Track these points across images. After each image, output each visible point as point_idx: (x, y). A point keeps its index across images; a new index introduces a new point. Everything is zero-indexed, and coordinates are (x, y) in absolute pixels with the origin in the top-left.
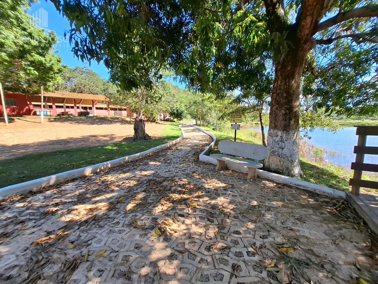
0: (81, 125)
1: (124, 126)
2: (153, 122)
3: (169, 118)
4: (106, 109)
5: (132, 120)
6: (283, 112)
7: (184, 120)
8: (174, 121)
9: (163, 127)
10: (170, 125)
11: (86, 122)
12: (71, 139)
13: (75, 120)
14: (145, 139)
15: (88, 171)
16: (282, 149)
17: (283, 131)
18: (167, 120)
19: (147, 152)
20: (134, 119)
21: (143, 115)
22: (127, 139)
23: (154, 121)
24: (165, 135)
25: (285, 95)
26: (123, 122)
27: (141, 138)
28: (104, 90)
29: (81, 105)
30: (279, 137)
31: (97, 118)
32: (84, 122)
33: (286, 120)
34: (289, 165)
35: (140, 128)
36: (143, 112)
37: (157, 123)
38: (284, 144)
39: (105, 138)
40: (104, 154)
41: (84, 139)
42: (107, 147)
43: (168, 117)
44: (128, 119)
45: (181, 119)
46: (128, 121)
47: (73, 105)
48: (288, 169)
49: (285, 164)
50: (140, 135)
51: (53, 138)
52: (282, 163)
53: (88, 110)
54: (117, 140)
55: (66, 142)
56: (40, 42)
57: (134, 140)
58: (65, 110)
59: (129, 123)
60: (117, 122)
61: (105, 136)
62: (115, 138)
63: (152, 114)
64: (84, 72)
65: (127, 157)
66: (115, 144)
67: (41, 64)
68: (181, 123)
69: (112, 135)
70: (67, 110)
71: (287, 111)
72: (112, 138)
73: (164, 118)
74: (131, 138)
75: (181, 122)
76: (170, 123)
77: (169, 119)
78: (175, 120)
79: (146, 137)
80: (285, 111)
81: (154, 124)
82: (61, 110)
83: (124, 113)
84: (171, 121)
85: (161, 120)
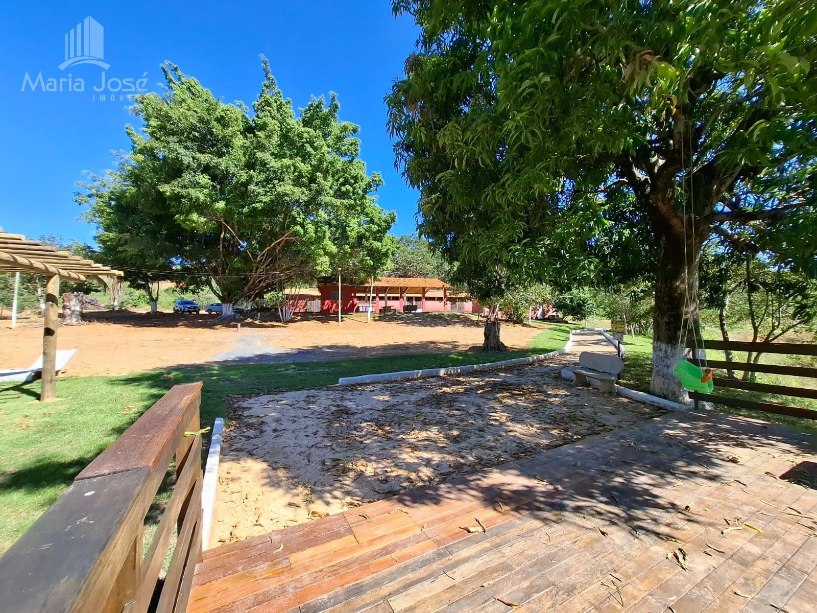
0: (411, 327)
1: (468, 329)
2: (518, 323)
3: (555, 314)
4: (440, 299)
5: (482, 319)
6: (666, 319)
7: (589, 318)
8: (566, 322)
9: (535, 332)
10: (550, 329)
11: (415, 323)
12: (409, 344)
13: (401, 319)
14: (499, 350)
15: (442, 372)
16: (668, 367)
17: (668, 344)
18: (551, 319)
19: (499, 363)
20: (484, 317)
21: (500, 310)
22: (474, 348)
23: (520, 321)
24: (532, 347)
25: (666, 299)
26: (467, 322)
27: (493, 348)
28: (438, 267)
29: (406, 295)
30: (663, 352)
31: (429, 317)
32: (413, 322)
33: (669, 330)
34: (676, 389)
35: (493, 334)
36: (500, 305)
37: (525, 325)
38: (669, 361)
39: (446, 346)
40: (450, 362)
41: (424, 345)
42: (452, 356)
43: (552, 313)
44: (475, 318)
45: (583, 317)
46: (474, 321)
47: (398, 295)
48: (674, 394)
49: (670, 388)
50: (493, 343)
51: (391, 342)
52: (666, 385)
53: (414, 303)
54: (460, 349)
55: (406, 347)
56: (379, 226)
57: (484, 350)
58: (386, 303)
59: (477, 324)
60: (457, 322)
61: (445, 343)
62: (459, 346)
63: (517, 309)
64: (411, 242)
65: (475, 366)
66: (460, 354)
67: (377, 250)
68: (580, 327)
69: (454, 342)
70: (390, 303)
71: (672, 319)
72: (455, 347)
73: (544, 313)
74: (480, 347)
75: (583, 323)
76: (553, 325)
77: (554, 316)
78: (569, 318)
79: (501, 348)
80: (669, 319)
81: (519, 326)
82: (382, 304)
83: (468, 305)
84: (560, 322)
85: (537, 319)
